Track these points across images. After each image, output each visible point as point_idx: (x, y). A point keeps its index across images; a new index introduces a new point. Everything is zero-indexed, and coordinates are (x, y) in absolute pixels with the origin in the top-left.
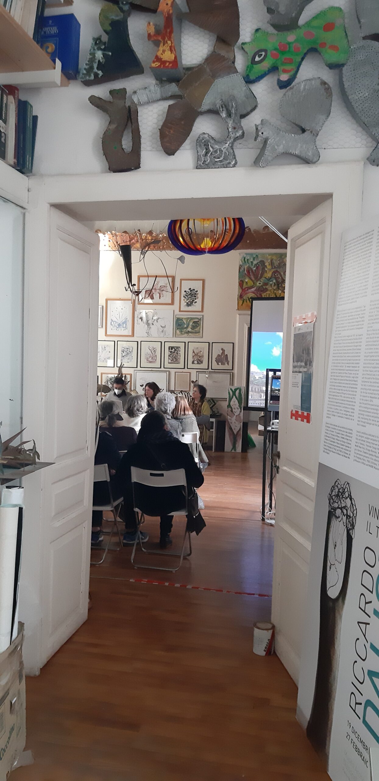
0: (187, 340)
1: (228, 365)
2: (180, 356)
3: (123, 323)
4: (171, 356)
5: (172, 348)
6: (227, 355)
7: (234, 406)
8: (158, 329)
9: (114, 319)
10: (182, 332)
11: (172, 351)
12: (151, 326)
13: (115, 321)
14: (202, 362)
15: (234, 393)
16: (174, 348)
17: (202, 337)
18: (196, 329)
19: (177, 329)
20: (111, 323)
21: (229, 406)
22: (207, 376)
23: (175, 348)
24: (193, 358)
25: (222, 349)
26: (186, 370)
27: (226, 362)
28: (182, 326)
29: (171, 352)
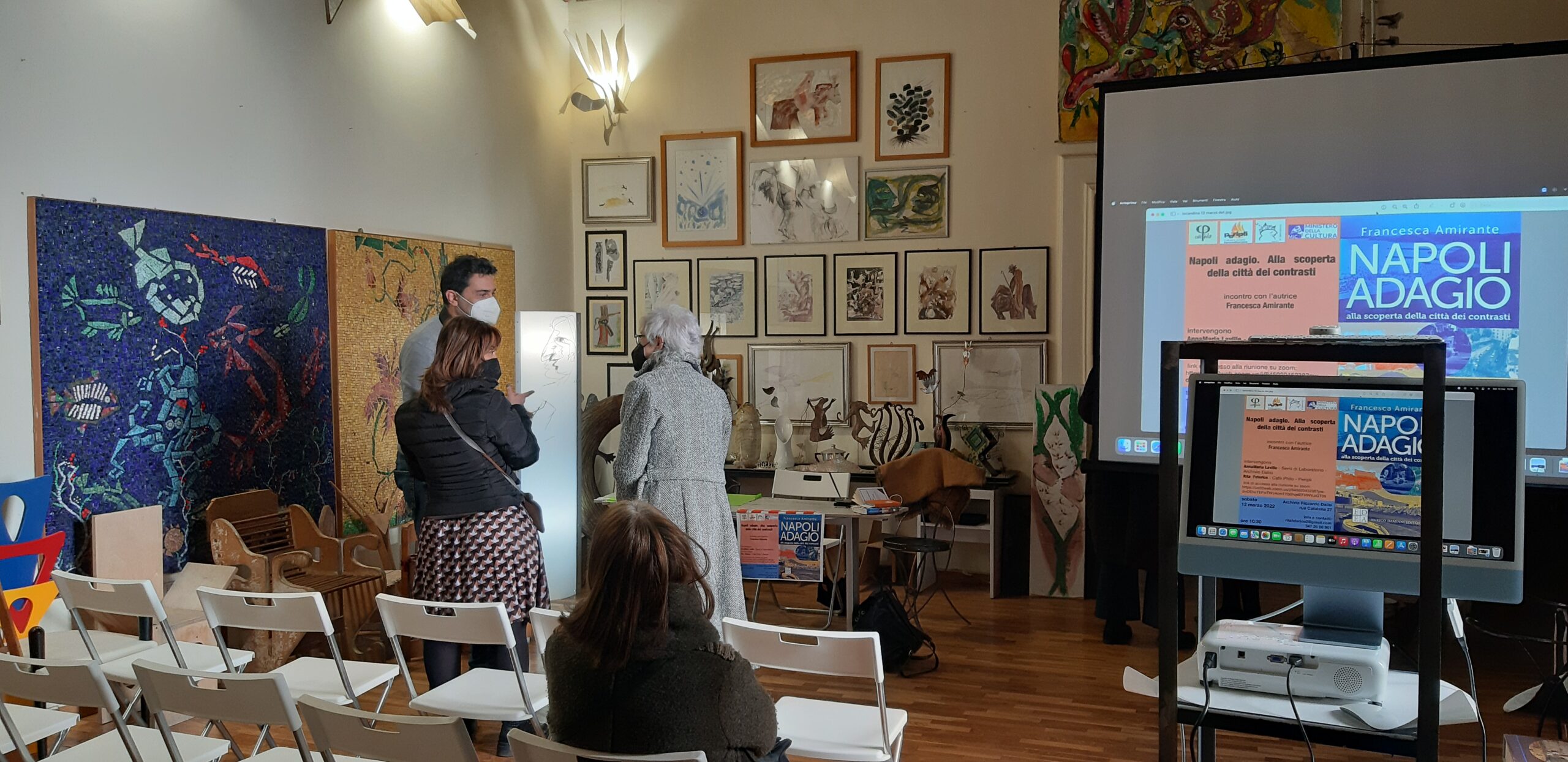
0: (900, 247)
1: (1034, 317)
2: (882, 296)
3: (713, 206)
4: (855, 296)
5: (857, 272)
6: (1028, 286)
7: (1055, 447)
8: (814, 218)
9: (688, 196)
10: (885, 221)
11: (856, 281)
12: (793, 209)
13: (690, 202)
14: (948, 312)
15: (1055, 406)
16: (864, 273)
17: (948, 236)
18: (930, 212)
19: (872, 213)
20: (679, 206)
21: (1040, 448)
22: (965, 354)
23: (868, 273)
24: (921, 302)
25: (1013, 269)
26: (901, 339)
27: (1026, 310)
28: (885, 204)
29: (855, 285)
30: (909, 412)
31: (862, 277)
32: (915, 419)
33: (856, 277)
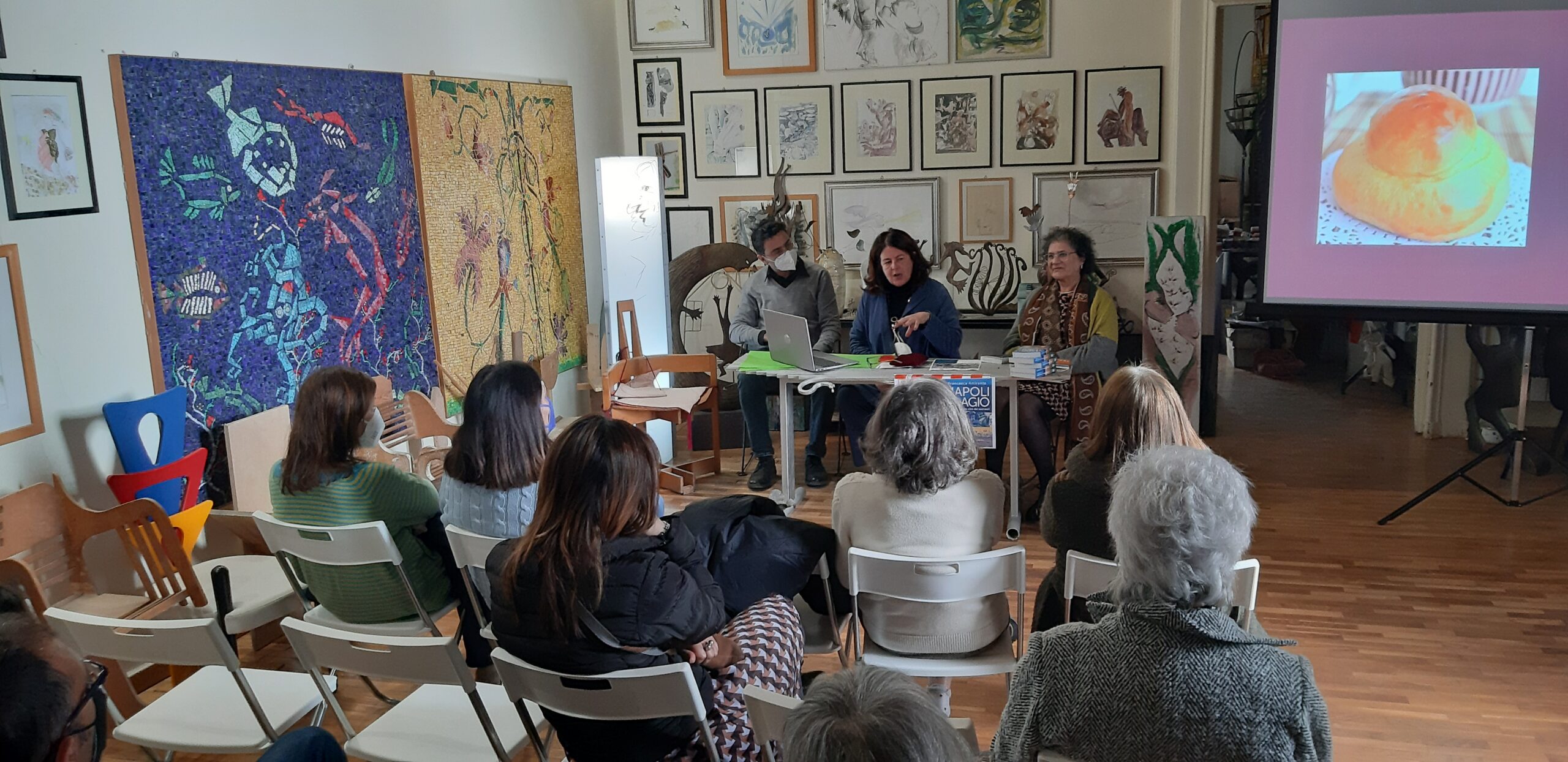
0: (995, 69)
1: (1145, 144)
2: (975, 124)
3: (780, 27)
4: (945, 126)
5: (947, 99)
6: (1139, 110)
7: (1169, 282)
8: (897, 39)
9: (750, 16)
10: (978, 40)
11: (947, 109)
12: (874, 29)
13: (753, 23)
14: (1050, 141)
16: (955, 100)
17: (1050, 57)
18: (1029, 29)
19: (964, 31)
20: (740, 30)
21: (1152, 285)
22: (1070, 187)
23: (959, 99)
24: (1019, 130)
25: (1122, 92)
26: (997, 171)
27: (1136, 136)
28: (978, 21)
29: (944, 114)
30: (1011, 252)
31: (952, 104)
32: (1018, 259)
33: (946, 104)
